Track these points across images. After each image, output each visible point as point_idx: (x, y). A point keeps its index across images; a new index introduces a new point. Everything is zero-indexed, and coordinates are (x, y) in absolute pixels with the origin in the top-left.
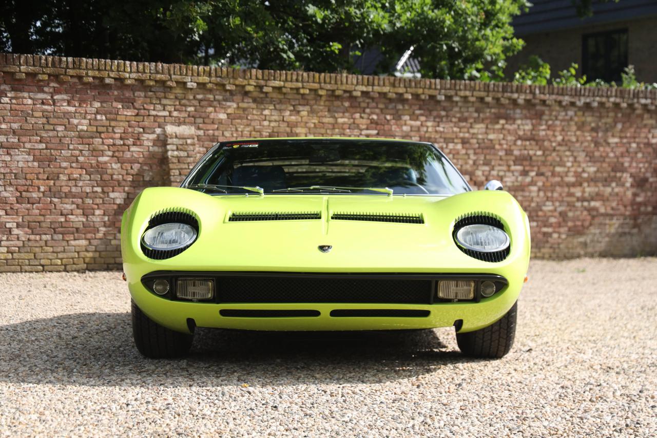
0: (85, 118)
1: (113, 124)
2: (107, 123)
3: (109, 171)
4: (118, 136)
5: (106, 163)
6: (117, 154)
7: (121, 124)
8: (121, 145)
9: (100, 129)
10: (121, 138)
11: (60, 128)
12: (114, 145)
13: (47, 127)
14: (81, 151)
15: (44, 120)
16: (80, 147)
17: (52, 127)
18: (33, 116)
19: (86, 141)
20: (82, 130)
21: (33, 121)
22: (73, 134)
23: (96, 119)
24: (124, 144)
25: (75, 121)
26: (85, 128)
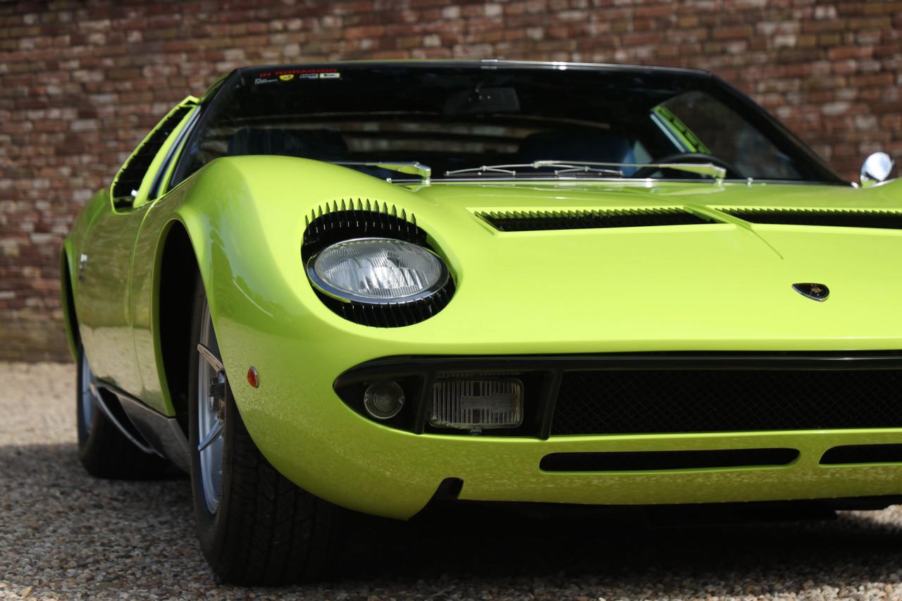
0: (790, 18)
1: (854, 23)
2: (842, 24)
3: (850, 136)
4: (868, 50)
5: (841, 117)
6: (866, 94)
7: (874, 22)
8: (875, 73)
9: (826, 39)
10: (876, 56)
11: (736, 48)
12: (859, 73)
13: (710, 47)
14: (784, 93)
15: (702, 33)
16: (781, 86)
17: (718, 47)
18: (678, 27)
19: (794, 69)
20: (784, 48)
21: (677, 37)
22: (762, 57)
23: (813, 18)
24: (884, 70)
25: (768, 28)
26: (791, 41)
